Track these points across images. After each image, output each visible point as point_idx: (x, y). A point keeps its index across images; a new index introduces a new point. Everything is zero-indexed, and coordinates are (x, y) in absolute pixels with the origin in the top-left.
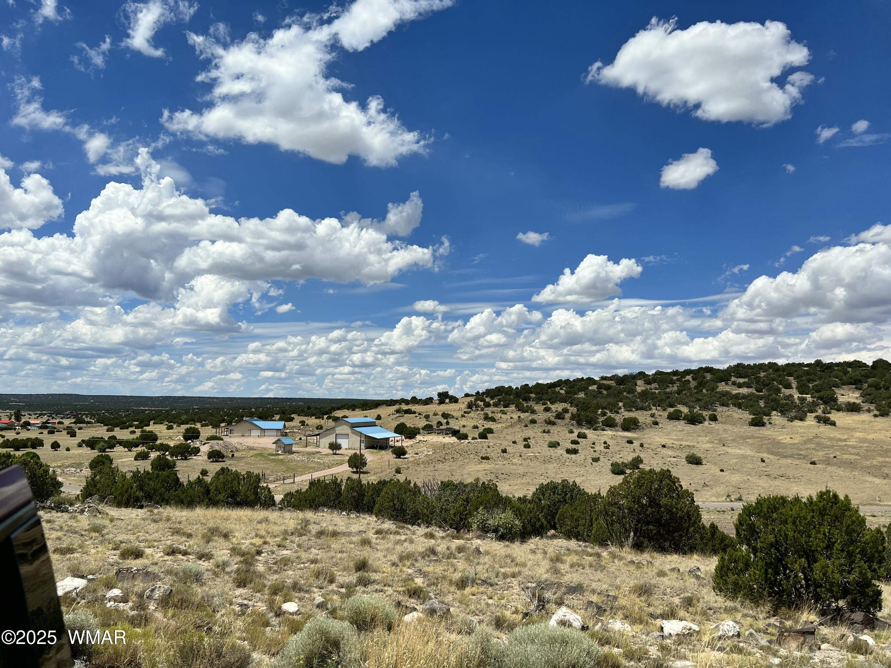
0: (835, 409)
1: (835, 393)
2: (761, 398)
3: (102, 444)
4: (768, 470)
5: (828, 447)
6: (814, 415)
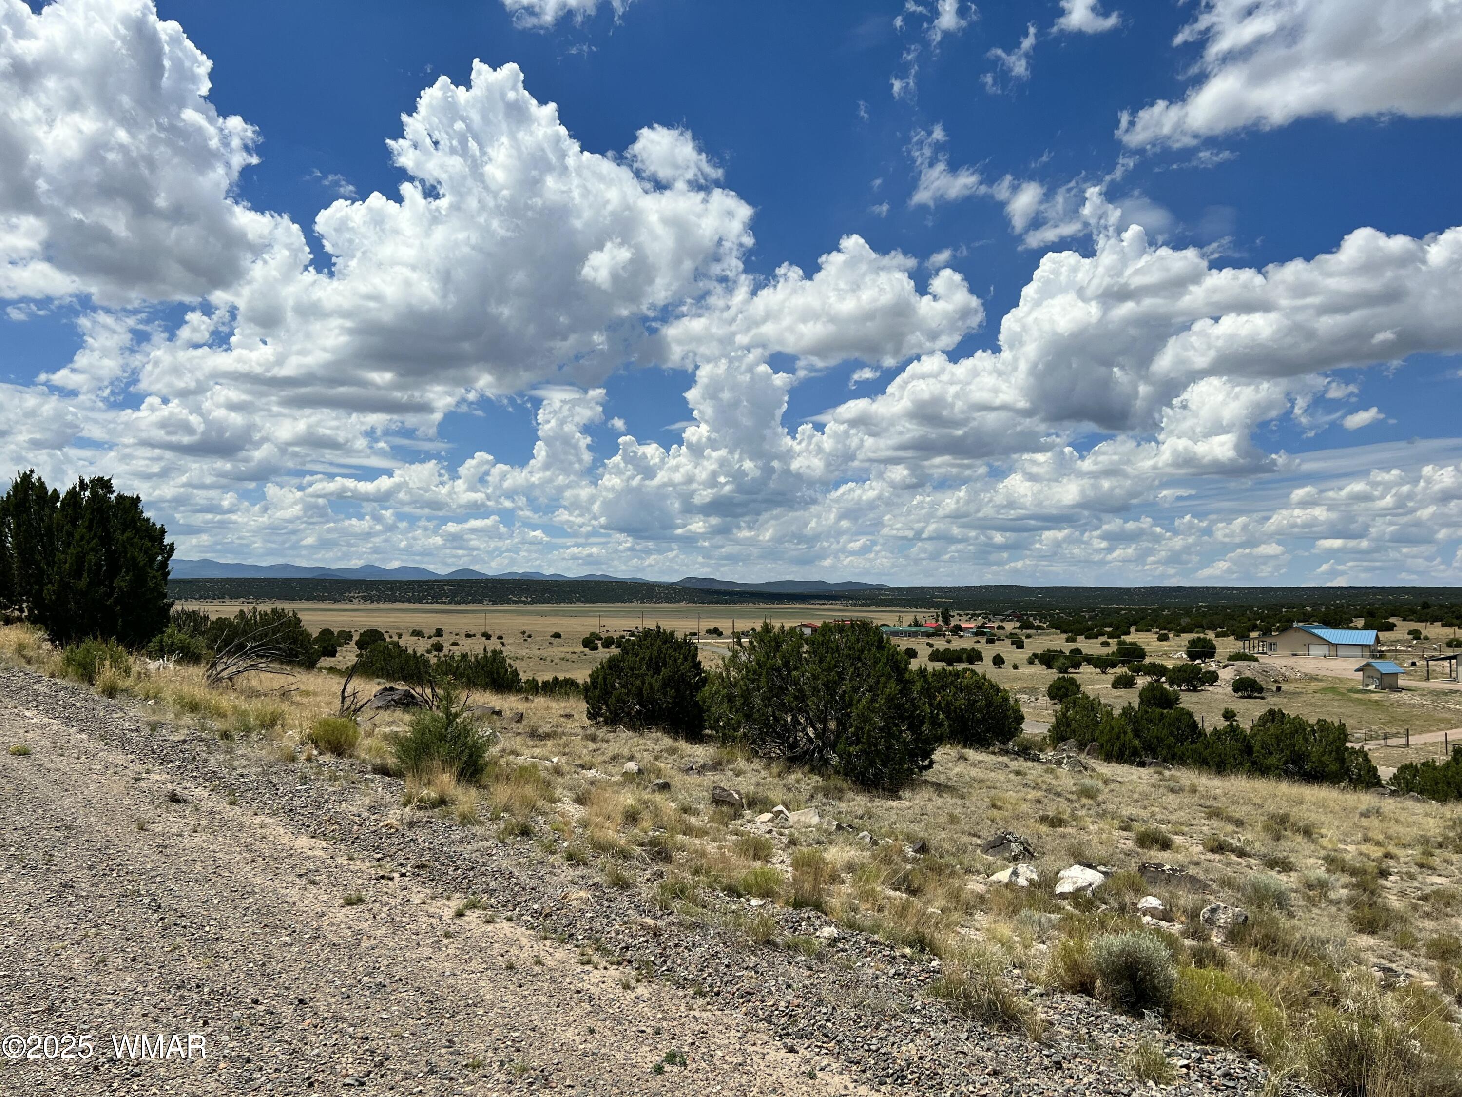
3: (1062, 660)
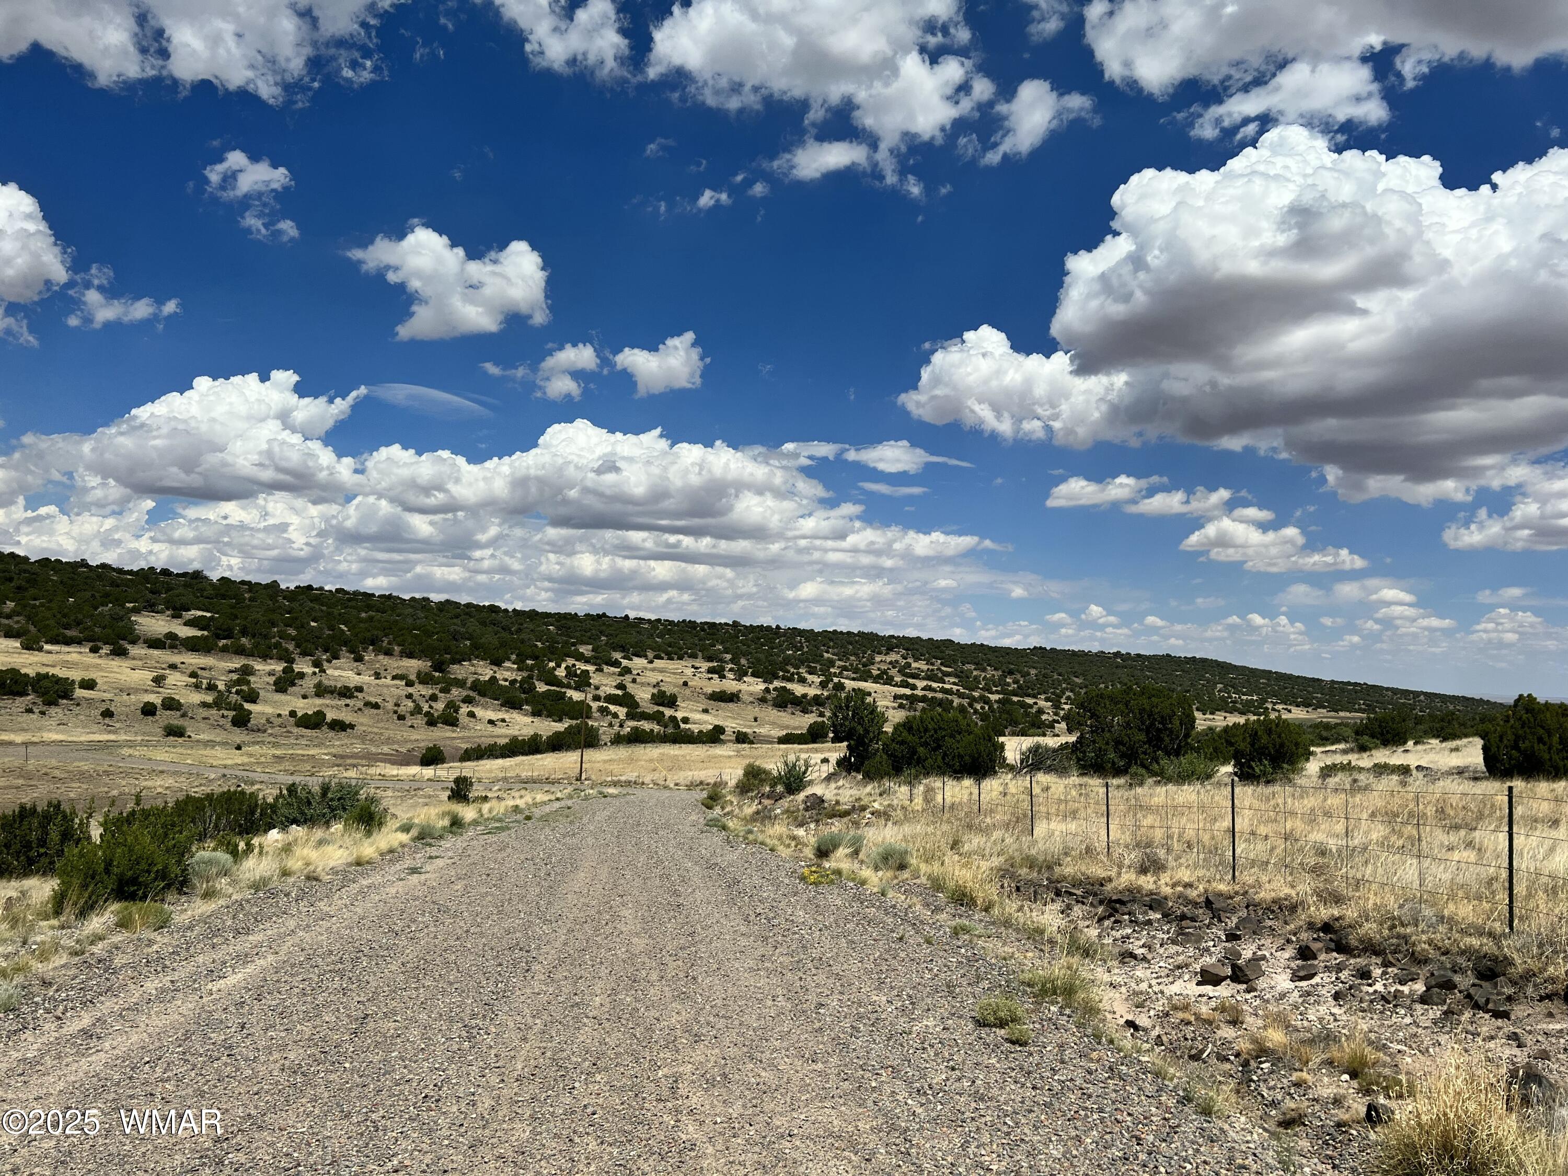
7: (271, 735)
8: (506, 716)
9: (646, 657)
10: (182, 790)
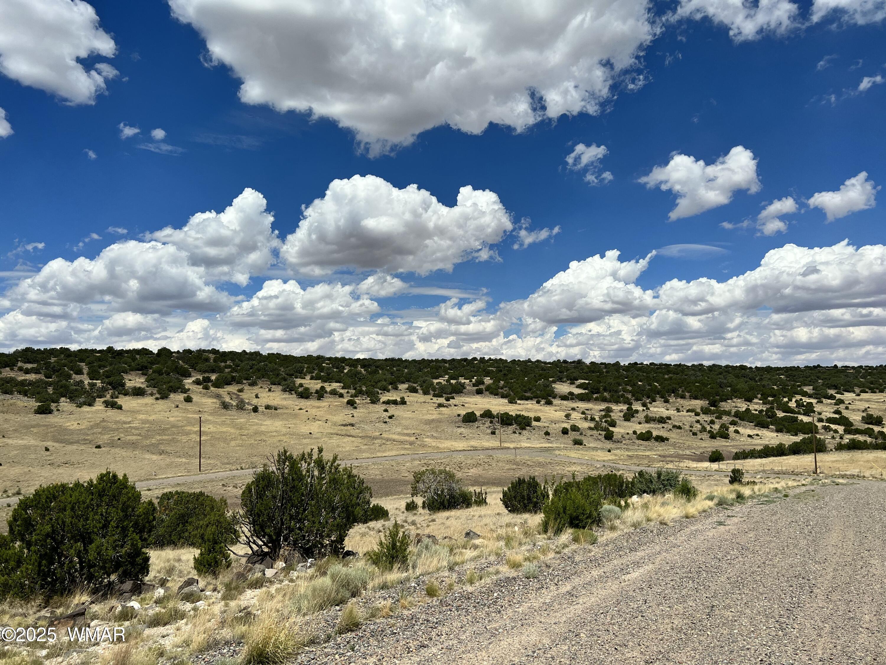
0: (122, 394)
1: (123, 378)
2: (50, 384)
4: (51, 458)
5: (114, 430)
6: (102, 400)
7: (625, 444)
8: (759, 432)
9: (854, 392)
10: (585, 473)
